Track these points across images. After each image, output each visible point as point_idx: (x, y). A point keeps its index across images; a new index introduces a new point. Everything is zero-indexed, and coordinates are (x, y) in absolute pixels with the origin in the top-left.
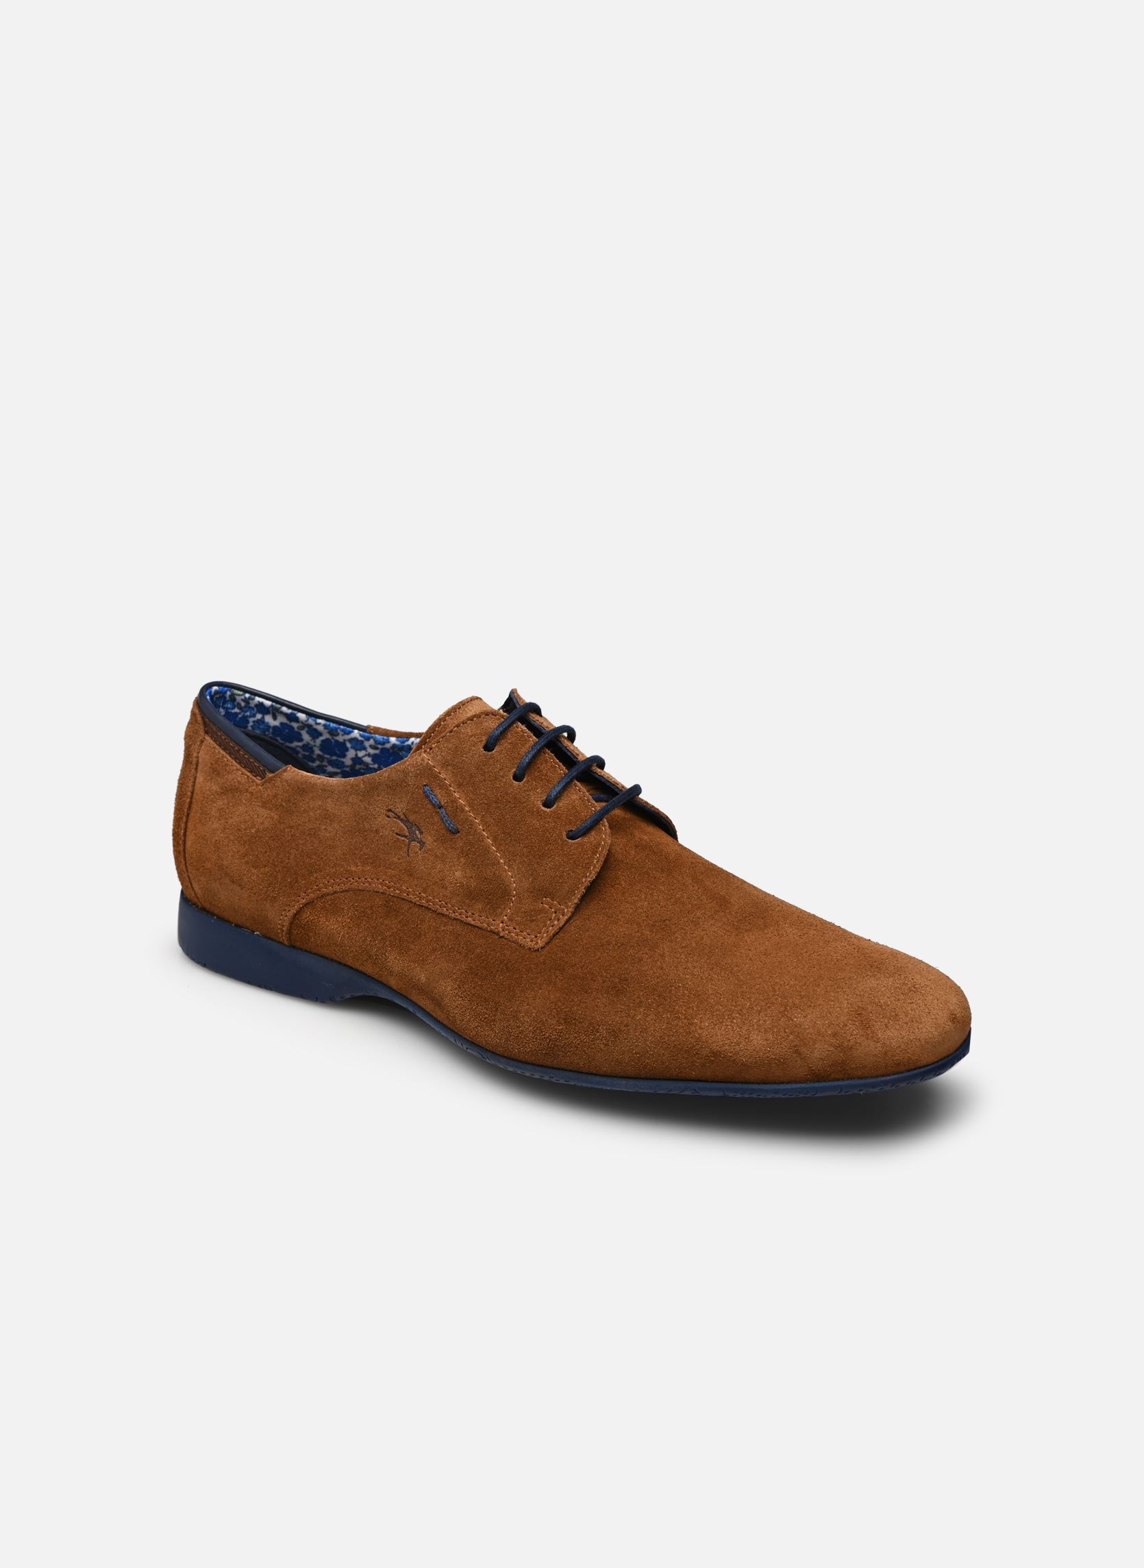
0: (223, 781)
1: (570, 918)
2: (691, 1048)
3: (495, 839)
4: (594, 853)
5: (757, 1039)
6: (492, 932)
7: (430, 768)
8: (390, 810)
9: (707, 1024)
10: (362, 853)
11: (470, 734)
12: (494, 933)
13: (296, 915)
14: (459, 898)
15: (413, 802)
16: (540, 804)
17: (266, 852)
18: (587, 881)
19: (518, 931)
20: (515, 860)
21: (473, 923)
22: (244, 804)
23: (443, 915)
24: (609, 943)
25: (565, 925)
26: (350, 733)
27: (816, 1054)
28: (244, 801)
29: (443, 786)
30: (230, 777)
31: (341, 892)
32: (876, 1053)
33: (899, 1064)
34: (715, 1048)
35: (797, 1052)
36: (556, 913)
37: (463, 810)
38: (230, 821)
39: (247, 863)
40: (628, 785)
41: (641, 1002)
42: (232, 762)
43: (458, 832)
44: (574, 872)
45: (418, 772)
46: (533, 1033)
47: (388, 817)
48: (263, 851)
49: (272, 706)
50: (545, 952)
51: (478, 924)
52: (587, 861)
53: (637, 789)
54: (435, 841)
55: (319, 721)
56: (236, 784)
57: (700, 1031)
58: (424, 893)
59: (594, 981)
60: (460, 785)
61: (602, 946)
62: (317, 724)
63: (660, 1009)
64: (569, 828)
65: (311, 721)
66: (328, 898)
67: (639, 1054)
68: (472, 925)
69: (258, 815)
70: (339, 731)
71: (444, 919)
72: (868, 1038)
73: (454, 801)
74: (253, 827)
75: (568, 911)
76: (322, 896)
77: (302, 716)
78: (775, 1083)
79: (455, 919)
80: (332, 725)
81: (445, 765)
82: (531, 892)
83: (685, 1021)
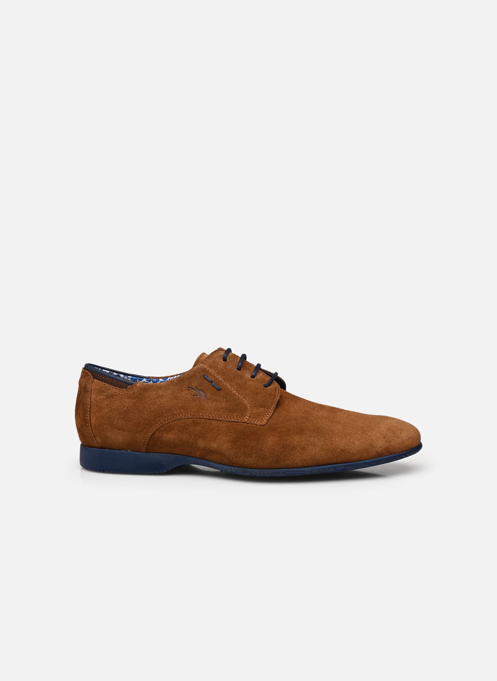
0: (106, 394)
1: (273, 414)
2: (333, 450)
3: (237, 390)
4: (276, 391)
5: (357, 443)
6: (243, 422)
7: (205, 369)
8: (189, 387)
9: (338, 440)
10: (178, 406)
11: (217, 356)
12: (244, 423)
13: (152, 435)
14: (226, 413)
15: (199, 382)
16: (250, 377)
17: (133, 415)
18: (276, 400)
19: (254, 420)
20: (247, 397)
21: (234, 421)
22: (119, 400)
23: (220, 421)
24: (290, 419)
25: (272, 416)
26: (142, 380)
27: (379, 446)
28: (118, 399)
29: (211, 375)
30: (110, 392)
31: (172, 422)
32: (399, 442)
33: (407, 447)
34: (342, 448)
35: (372, 445)
36: (267, 412)
37: (221, 382)
38: (113, 408)
39: (125, 421)
40: (274, 373)
41: (311, 436)
42: (110, 386)
43: (221, 390)
44: (271, 397)
45: (200, 371)
46: (270, 455)
47: (188, 390)
48: (132, 415)
49: (110, 373)
50: (267, 425)
51: (236, 420)
52: (274, 394)
53: (276, 373)
54: (211, 395)
55: (129, 377)
56: (113, 393)
57: (336, 443)
58: (210, 414)
59: (290, 431)
60: (218, 374)
61: (288, 420)
62: (128, 378)
63: (319, 437)
64: (264, 384)
65: (126, 377)
66: (166, 425)
67: (313, 455)
68: (234, 422)
69: (126, 402)
70: (137, 380)
71: (221, 422)
72: (396, 437)
73: (217, 379)
74: (125, 407)
75: (271, 411)
76: (163, 425)
77: (122, 376)
78: (364, 460)
79: (226, 421)
80: (134, 378)
81: (211, 367)
82: (256, 407)
83: (329, 440)
